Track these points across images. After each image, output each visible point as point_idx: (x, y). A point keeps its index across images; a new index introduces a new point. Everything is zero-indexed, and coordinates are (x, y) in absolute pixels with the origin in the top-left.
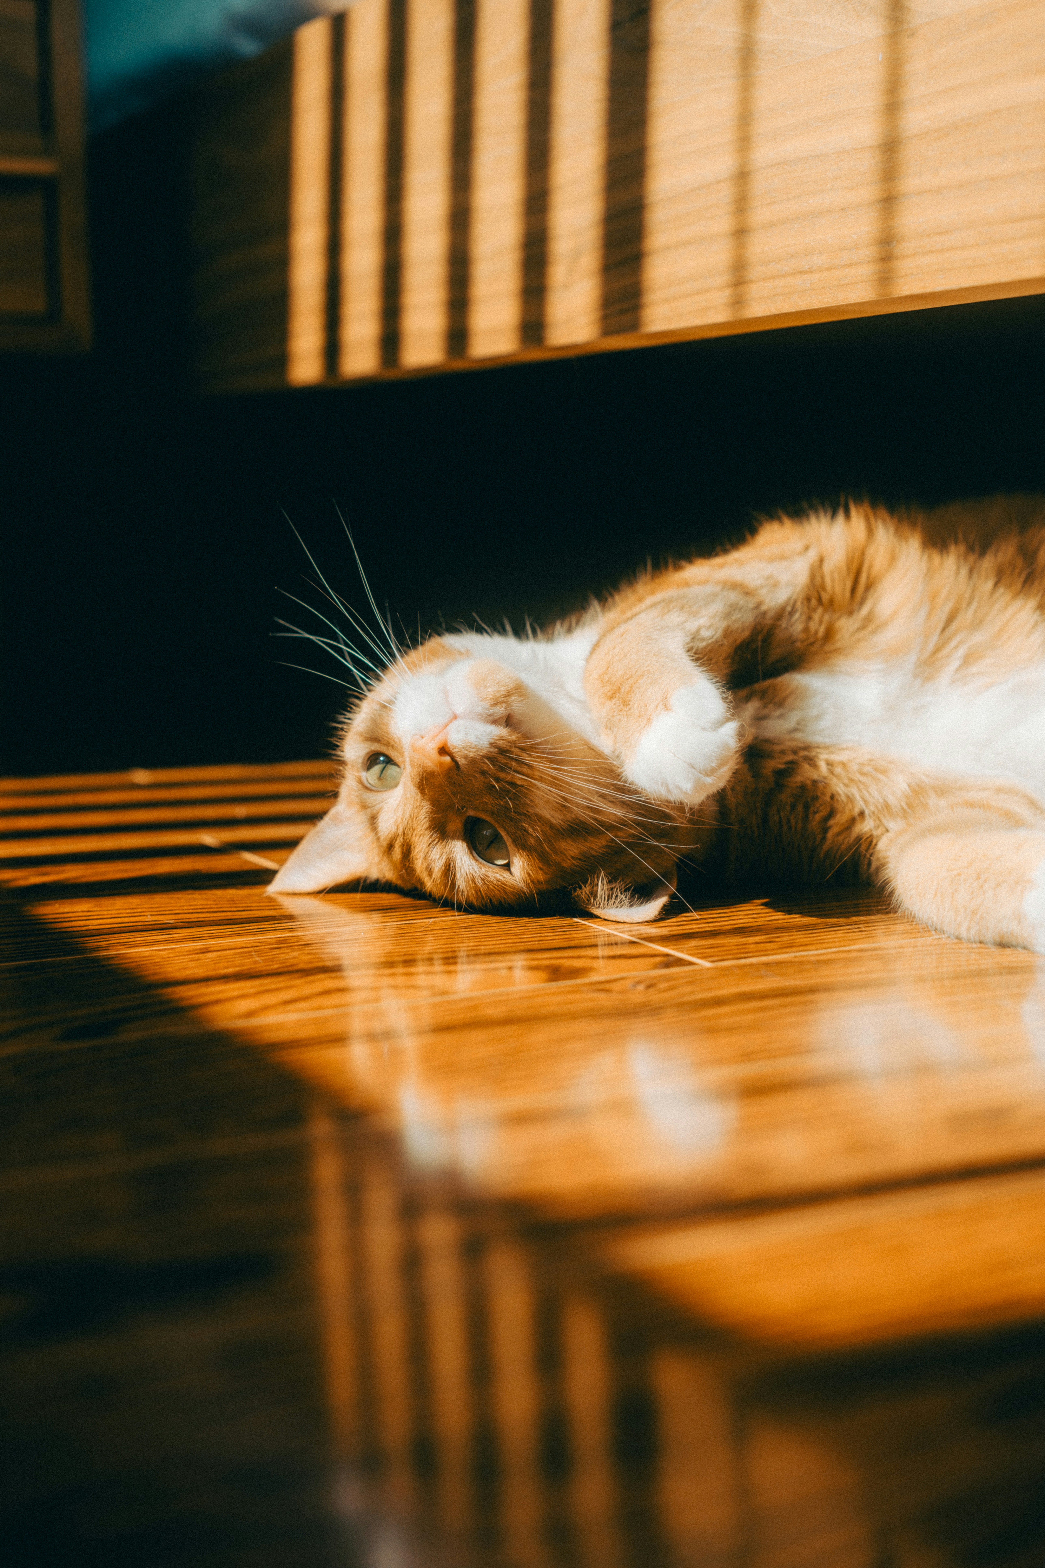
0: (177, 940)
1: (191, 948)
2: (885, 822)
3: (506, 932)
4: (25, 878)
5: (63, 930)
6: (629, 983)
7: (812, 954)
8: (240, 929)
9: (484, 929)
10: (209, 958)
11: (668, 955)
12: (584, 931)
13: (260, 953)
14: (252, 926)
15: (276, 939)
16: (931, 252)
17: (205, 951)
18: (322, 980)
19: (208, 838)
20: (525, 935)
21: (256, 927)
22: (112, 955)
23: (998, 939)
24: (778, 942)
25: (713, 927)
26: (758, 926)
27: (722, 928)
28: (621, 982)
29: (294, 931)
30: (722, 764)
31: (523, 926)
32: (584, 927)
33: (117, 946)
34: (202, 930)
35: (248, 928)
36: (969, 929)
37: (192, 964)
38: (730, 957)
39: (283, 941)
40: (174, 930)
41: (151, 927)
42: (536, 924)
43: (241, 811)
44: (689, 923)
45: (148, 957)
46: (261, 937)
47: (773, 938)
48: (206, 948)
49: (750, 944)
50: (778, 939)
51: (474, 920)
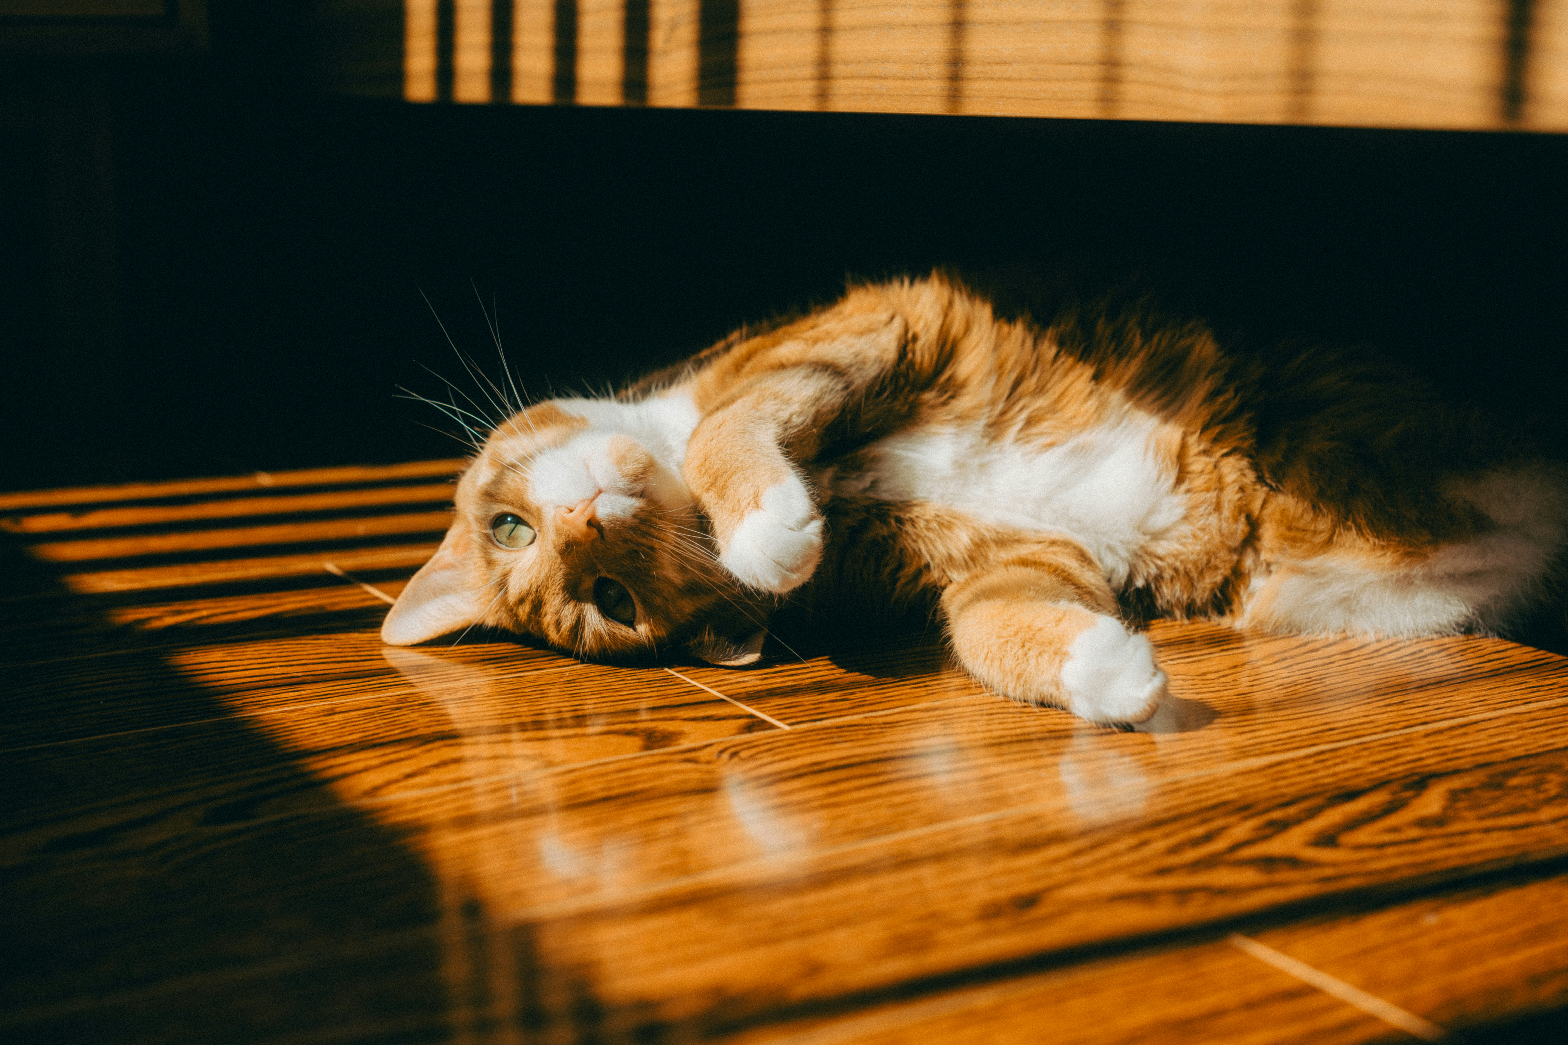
0: (306, 698)
1: (318, 709)
2: (949, 573)
3: (607, 688)
4: (159, 618)
5: (200, 685)
6: (715, 750)
7: (879, 715)
8: (363, 684)
9: (587, 683)
10: (336, 722)
11: (752, 716)
12: (677, 686)
13: (382, 714)
14: (375, 681)
15: (397, 697)
16: (992, 79)
17: (332, 712)
18: (439, 748)
19: (331, 565)
20: (624, 691)
21: (378, 682)
22: (246, 717)
23: (1039, 700)
24: (851, 700)
25: (794, 680)
26: (835, 679)
27: (803, 682)
28: (708, 750)
29: (413, 686)
30: (806, 563)
31: (623, 680)
32: (678, 681)
33: (250, 706)
34: (328, 685)
35: (371, 683)
36: (1015, 689)
37: (320, 729)
38: (807, 719)
39: (403, 700)
40: (301, 686)
41: (280, 681)
42: (635, 677)
43: (361, 527)
44: (773, 675)
45: (279, 720)
46: (383, 695)
47: (846, 694)
48: (332, 709)
49: (825, 702)
50: (851, 697)
51: (579, 672)
